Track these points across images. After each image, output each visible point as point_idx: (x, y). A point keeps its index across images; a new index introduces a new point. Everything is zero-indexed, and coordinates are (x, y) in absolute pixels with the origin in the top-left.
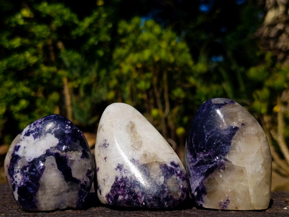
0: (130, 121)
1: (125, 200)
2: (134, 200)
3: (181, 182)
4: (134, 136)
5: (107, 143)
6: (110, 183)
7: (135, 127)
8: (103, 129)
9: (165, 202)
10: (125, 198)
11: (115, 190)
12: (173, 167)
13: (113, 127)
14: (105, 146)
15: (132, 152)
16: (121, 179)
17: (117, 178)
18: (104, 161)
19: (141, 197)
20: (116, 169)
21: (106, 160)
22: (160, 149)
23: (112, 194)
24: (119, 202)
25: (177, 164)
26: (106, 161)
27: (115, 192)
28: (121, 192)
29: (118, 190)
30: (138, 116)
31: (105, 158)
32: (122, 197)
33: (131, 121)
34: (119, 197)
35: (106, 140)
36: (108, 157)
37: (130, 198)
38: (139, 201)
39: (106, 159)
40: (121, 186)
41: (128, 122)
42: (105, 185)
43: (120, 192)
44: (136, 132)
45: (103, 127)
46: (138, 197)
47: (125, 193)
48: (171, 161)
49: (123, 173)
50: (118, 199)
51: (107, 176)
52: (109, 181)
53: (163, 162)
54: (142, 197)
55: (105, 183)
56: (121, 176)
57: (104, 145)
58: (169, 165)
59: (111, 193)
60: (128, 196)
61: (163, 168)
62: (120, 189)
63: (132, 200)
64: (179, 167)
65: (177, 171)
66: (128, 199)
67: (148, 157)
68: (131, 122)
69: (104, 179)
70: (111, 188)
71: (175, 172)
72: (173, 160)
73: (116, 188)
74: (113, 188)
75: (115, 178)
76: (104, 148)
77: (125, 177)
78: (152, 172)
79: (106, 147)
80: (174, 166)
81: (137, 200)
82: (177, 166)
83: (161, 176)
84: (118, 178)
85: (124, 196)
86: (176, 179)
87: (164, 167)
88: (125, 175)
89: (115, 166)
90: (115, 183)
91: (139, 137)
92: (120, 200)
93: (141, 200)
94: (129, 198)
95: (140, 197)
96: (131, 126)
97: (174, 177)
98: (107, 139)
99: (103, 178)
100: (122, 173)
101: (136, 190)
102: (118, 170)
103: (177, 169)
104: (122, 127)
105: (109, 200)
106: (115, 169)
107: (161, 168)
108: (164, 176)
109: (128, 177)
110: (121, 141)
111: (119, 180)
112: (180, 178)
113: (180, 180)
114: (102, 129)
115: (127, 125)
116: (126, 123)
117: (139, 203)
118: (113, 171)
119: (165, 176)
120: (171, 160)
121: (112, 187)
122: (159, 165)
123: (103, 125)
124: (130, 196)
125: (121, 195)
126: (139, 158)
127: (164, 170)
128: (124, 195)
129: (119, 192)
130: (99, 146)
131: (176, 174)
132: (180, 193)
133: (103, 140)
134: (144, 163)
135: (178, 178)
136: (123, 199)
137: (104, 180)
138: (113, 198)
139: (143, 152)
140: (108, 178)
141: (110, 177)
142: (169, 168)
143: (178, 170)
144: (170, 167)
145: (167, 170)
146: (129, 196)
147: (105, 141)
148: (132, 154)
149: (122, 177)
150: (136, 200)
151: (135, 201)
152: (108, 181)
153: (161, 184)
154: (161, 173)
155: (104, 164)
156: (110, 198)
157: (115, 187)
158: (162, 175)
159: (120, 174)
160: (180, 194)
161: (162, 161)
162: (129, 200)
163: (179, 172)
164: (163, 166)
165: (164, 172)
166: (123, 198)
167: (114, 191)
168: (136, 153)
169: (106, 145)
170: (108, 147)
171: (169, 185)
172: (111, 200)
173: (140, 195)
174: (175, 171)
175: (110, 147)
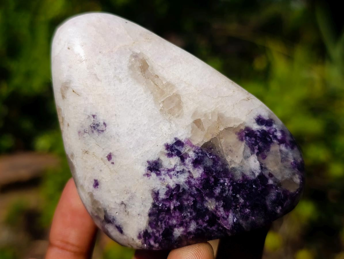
0: (131, 53)
1: (190, 233)
2: (211, 227)
3: (290, 154)
4: (156, 85)
5: (102, 122)
6: (141, 207)
7: (149, 64)
8: (73, 91)
9: (277, 208)
10: (188, 231)
11: (161, 221)
12: (265, 128)
13: (98, 80)
14: (98, 130)
15: (168, 124)
16: (167, 194)
17: (156, 194)
18: (109, 163)
19: (225, 217)
20: (148, 175)
21: (111, 161)
22: (222, 97)
23: (155, 230)
24: (176, 242)
25: (268, 118)
26: (113, 163)
27: (161, 224)
28: (177, 221)
29: (168, 218)
30: (141, 35)
31: (109, 157)
32: (182, 229)
33: (133, 53)
34: (175, 233)
35: (94, 116)
36: (115, 154)
37: (201, 226)
38: (225, 226)
39: (113, 157)
40: (172, 207)
41: (128, 56)
42: (128, 214)
43: (174, 222)
44: (157, 76)
45: (72, 85)
46: (219, 220)
47: (187, 219)
48: (256, 117)
49: (167, 178)
50: (173, 236)
51: (129, 195)
52: (137, 204)
53: (241, 125)
54: (228, 216)
55: (129, 210)
56: (164, 187)
57: (94, 127)
58: (255, 127)
59: (152, 228)
60: (195, 223)
61: (248, 138)
62: (173, 215)
63: (208, 229)
64: (275, 123)
65: (275, 134)
66: (197, 230)
67: (206, 126)
68: (135, 56)
69: (122, 203)
70: (147, 218)
71: (272, 138)
72: (257, 113)
73: (163, 215)
74: (153, 218)
75: (152, 194)
76: (97, 136)
77: (174, 187)
78: (227, 155)
79: (102, 131)
80: (266, 126)
81: (219, 225)
82: (269, 123)
83: (250, 156)
84: (160, 192)
85: (187, 227)
86: (281, 151)
87: (247, 135)
88: (173, 181)
89: (143, 169)
90: (154, 205)
91: (169, 84)
92: (179, 237)
93: (227, 223)
94: (199, 227)
95: (223, 217)
96: (138, 64)
97: (275, 148)
98: (96, 113)
99: (119, 201)
100: (164, 179)
101: (209, 207)
102: (153, 175)
103: (273, 130)
104: (120, 73)
105: (150, 243)
106: (144, 175)
107: (242, 140)
108: (255, 155)
109: (181, 184)
110: (132, 106)
111: (162, 196)
112: (286, 146)
113: (287, 150)
114: (70, 90)
115: (130, 64)
116: (125, 62)
117: (224, 231)
118: (141, 181)
119: (258, 154)
120: (255, 115)
121: (150, 215)
122: (236, 133)
123: (70, 81)
124: (200, 221)
125: (178, 227)
126: (188, 134)
127: (250, 140)
128: (185, 224)
129: (170, 222)
130: (79, 132)
131: (275, 141)
132: (296, 178)
133: (87, 117)
134: (203, 141)
135: (283, 147)
136: (185, 234)
137: (123, 206)
138: (161, 237)
139: (192, 117)
140: (132, 198)
141: (138, 195)
142: (258, 133)
143: (276, 131)
144: (258, 131)
145: (256, 139)
146: (197, 223)
147: (92, 119)
148: (169, 129)
149: (167, 189)
150: (216, 226)
151: (214, 229)
152: (134, 205)
153: (257, 174)
154: (248, 151)
155: (111, 171)
156: (153, 238)
157: (158, 215)
158: (252, 154)
159: (159, 182)
160: (297, 180)
161: (237, 124)
162: (200, 232)
163: (279, 135)
164: (244, 134)
165: (252, 147)
166: (184, 231)
167: (159, 223)
168: (176, 125)
169: (101, 127)
170: (107, 130)
171: (272, 170)
172: (155, 242)
173: (222, 213)
174: (271, 136)
175: (111, 130)
